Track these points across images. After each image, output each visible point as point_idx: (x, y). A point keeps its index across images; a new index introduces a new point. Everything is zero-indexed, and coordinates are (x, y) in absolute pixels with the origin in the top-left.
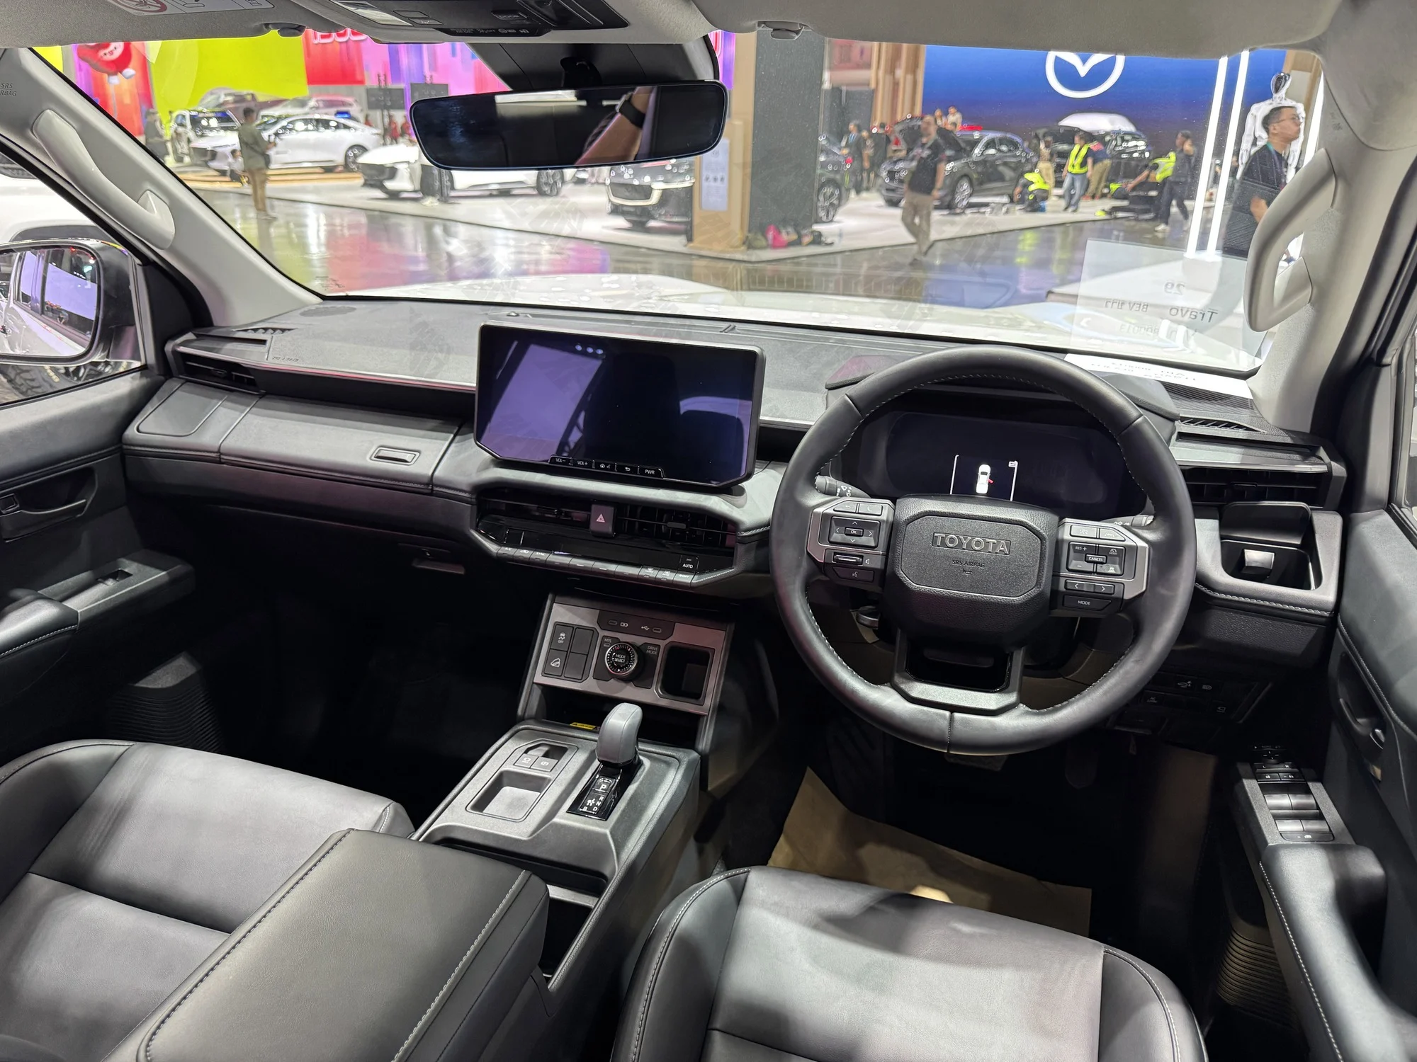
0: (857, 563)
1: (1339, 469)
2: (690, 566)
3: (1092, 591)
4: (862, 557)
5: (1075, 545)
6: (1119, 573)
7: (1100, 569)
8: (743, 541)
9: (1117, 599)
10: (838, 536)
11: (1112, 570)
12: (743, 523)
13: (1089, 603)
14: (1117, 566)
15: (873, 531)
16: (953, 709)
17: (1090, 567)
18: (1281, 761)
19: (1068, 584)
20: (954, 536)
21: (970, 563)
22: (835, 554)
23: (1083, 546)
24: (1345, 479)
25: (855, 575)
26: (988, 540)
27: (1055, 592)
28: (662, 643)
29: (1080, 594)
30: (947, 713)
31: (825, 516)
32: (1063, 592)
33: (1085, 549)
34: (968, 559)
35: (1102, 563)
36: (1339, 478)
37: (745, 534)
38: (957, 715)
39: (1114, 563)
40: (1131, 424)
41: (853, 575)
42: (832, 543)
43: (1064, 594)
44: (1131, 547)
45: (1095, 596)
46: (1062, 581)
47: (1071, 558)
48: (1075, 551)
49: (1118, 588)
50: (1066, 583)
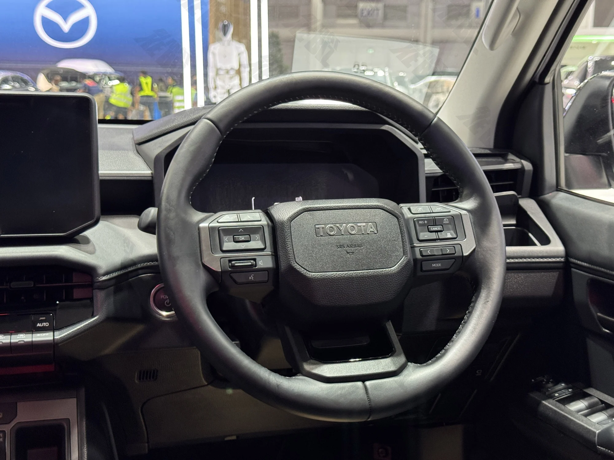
0: (252, 266)
1: (528, 166)
2: (46, 324)
3: (441, 253)
4: (255, 260)
5: (418, 221)
6: (455, 236)
7: (442, 235)
8: (104, 286)
9: (458, 257)
10: (229, 245)
11: (449, 236)
12: (100, 268)
13: (440, 265)
14: (452, 232)
15: (258, 235)
16: (363, 378)
17: (433, 236)
18: (557, 383)
19: (423, 252)
20: (332, 225)
21: (351, 246)
22: (230, 261)
23: (424, 220)
24: (532, 172)
25: (251, 278)
26: (359, 224)
27: (415, 260)
28: (7, 428)
29: (432, 258)
30: (360, 384)
31: (211, 230)
32: (420, 259)
33: (426, 222)
34: (348, 243)
35: (441, 231)
36: (529, 170)
37: (104, 278)
38: (368, 383)
39: (448, 230)
40: (432, 122)
41: (250, 278)
42: (224, 252)
43: (422, 261)
44: (457, 215)
45: (444, 257)
46: (417, 250)
47: (418, 231)
48: (420, 225)
49: (458, 248)
50: (421, 252)
